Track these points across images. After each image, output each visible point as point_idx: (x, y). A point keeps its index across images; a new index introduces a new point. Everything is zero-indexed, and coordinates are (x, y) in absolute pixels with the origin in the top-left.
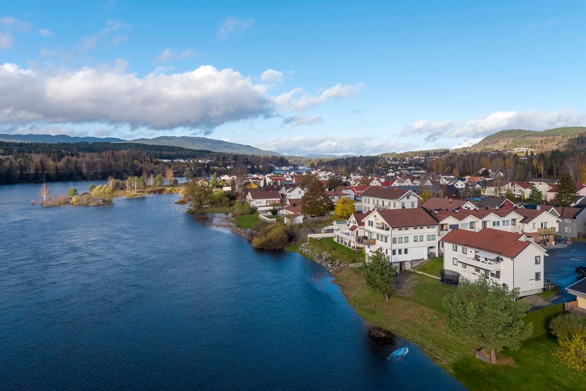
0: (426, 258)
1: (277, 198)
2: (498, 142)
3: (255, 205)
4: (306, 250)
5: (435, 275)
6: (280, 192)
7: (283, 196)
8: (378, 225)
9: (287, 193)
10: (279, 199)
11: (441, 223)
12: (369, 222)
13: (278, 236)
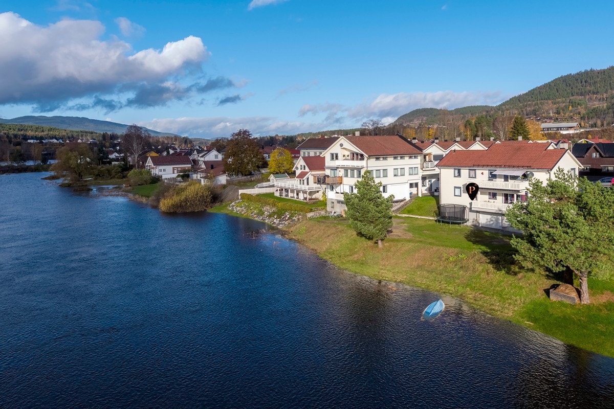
0: (408, 198)
1: (187, 164)
3: (157, 173)
4: (238, 209)
6: (191, 158)
7: (195, 162)
8: (345, 158)
9: (199, 158)
10: (190, 166)
11: (426, 151)
12: (332, 155)
13: (197, 194)
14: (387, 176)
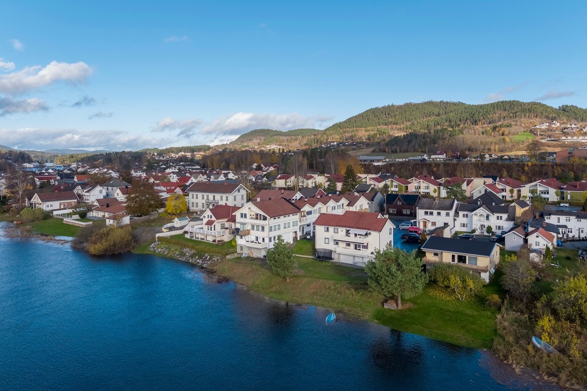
0: (292, 242)
1: (74, 199)
2: (252, 140)
3: (44, 209)
5: (306, 255)
6: (75, 191)
7: (80, 196)
8: (251, 217)
9: (84, 193)
10: (76, 200)
11: (302, 210)
12: (242, 214)
14: (280, 229)
